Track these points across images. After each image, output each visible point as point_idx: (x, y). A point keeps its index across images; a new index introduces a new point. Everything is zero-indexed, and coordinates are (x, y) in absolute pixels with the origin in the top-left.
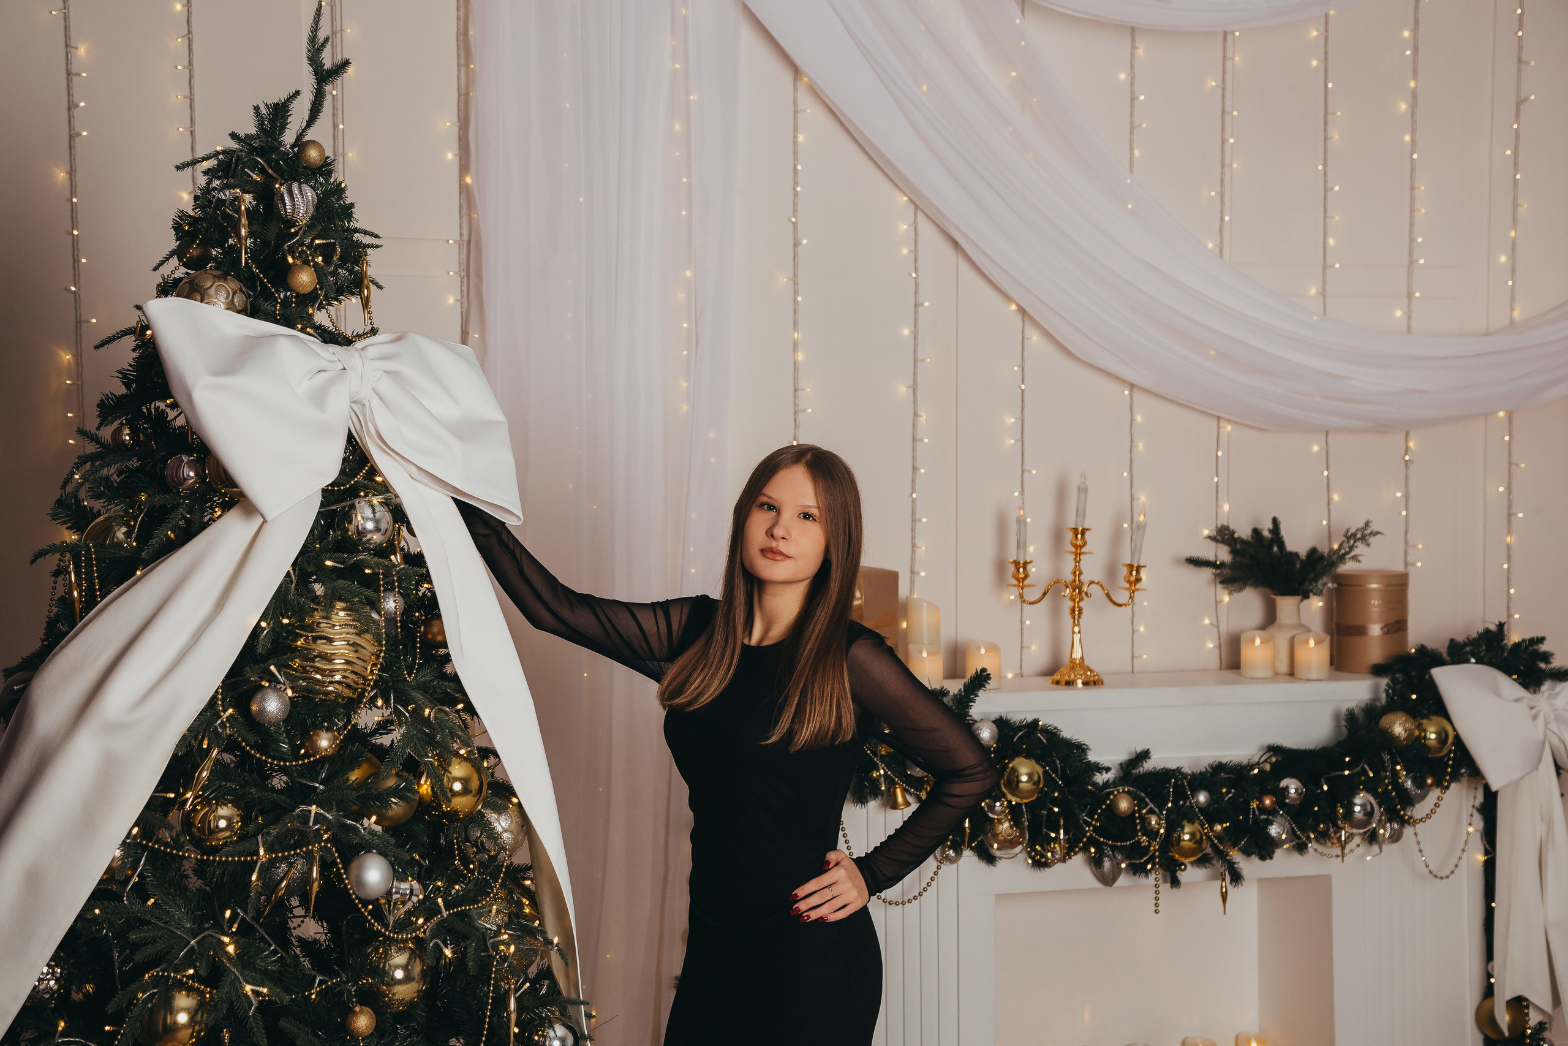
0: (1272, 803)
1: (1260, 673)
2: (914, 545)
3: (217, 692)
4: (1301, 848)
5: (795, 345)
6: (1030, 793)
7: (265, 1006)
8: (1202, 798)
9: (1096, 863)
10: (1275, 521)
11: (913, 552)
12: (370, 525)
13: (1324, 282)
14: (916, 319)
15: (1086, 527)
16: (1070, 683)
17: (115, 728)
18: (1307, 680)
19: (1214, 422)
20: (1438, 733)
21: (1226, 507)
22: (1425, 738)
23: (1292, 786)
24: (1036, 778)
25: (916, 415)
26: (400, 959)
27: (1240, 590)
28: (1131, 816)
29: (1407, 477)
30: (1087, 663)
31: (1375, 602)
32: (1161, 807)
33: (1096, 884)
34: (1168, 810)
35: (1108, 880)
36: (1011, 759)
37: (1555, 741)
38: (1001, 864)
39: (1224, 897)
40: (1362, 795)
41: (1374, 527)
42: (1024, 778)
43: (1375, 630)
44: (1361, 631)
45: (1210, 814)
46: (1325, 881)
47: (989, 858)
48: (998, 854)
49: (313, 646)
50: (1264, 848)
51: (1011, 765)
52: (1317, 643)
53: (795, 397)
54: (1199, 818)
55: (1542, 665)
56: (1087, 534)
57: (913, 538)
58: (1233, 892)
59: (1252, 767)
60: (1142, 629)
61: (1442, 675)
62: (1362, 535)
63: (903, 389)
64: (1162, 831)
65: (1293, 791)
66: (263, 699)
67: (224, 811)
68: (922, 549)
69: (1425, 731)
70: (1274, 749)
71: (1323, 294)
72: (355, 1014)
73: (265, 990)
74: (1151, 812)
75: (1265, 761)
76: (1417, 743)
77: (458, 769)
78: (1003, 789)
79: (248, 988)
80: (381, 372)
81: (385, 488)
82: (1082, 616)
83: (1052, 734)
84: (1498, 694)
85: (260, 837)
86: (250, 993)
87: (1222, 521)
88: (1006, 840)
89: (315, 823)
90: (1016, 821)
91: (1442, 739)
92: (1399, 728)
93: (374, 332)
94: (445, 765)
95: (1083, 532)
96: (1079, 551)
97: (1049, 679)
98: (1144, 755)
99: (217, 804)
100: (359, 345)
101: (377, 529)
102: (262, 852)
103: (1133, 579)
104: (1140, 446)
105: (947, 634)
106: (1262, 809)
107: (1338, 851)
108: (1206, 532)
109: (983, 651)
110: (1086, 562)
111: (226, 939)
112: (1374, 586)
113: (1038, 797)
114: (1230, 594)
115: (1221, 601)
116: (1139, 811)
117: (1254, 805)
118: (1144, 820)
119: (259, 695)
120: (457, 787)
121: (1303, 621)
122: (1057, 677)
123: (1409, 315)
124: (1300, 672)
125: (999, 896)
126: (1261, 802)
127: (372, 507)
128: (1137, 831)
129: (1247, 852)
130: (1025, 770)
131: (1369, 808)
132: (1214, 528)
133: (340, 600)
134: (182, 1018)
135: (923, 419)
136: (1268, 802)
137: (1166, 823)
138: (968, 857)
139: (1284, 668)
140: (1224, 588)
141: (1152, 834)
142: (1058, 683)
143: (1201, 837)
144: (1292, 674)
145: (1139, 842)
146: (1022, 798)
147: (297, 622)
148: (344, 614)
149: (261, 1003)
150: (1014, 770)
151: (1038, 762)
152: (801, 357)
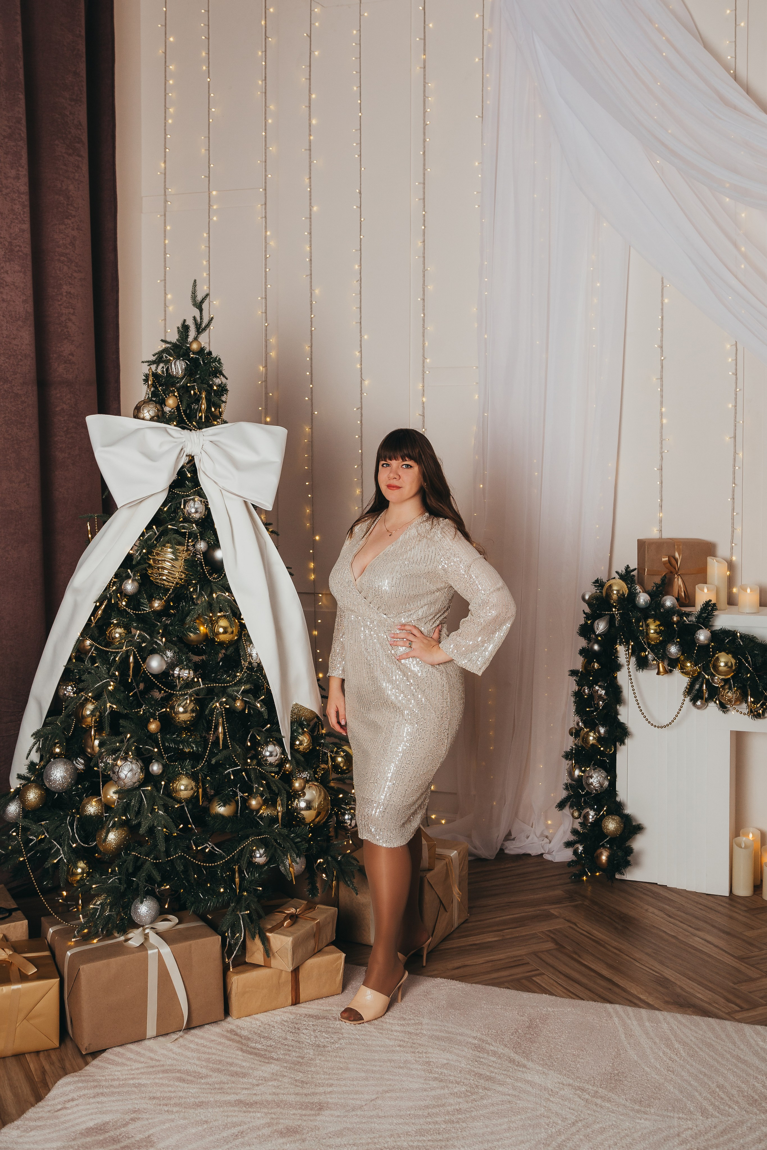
3: (111, 580)
5: (662, 414)
6: (728, 673)
7: (112, 712)
12: (193, 510)
24: (730, 664)
25: (735, 453)
36: (720, 652)
42: (722, 664)
47: (724, 709)
49: (156, 563)
51: (716, 656)
53: (661, 443)
57: (733, 524)
63: (728, 439)
66: (126, 584)
67: (118, 630)
68: (738, 530)
72: (152, 723)
73: (115, 706)
77: (223, 623)
78: (712, 669)
80: (208, 441)
81: (201, 494)
83: (749, 639)
86: (108, 707)
88: (728, 700)
94: (217, 620)
99: (116, 627)
101: (196, 512)
113: (734, 674)
119: (125, 582)
120: (221, 630)
127: (194, 502)
130: (724, 660)
133: (169, 543)
135: (741, 455)
146: (725, 675)
147: (150, 552)
148: (169, 550)
149: (112, 710)
150: (718, 658)
151: (733, 657)
152: (665, 421)
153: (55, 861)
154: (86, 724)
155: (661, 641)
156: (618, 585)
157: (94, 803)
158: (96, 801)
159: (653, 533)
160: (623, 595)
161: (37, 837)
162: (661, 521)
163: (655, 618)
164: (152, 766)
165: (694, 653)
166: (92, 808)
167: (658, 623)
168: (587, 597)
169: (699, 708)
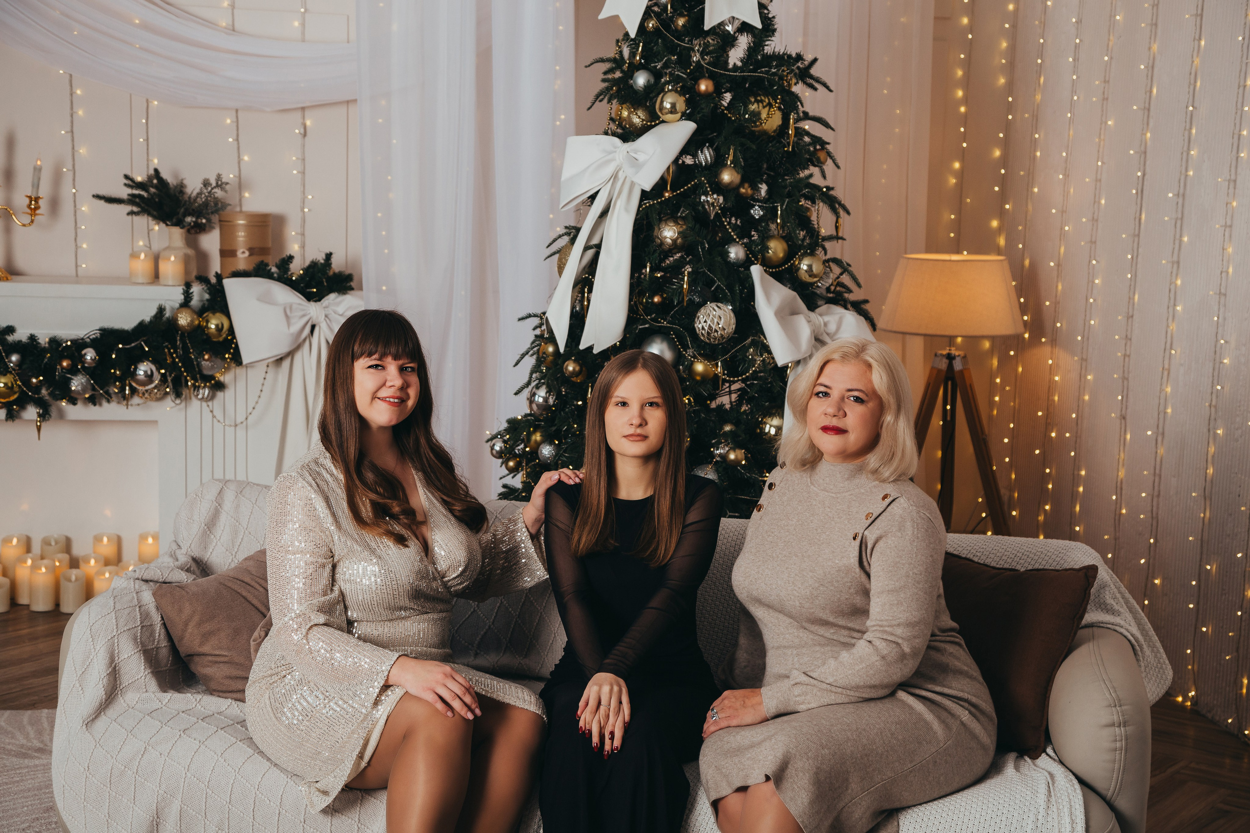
0: (71, 365)
1: (140, 281)
8: (13, 358)
18: (165, 285)
20: (217, 326)
21: (156, 161)
22: (207, 327)
23: (89, 355)
29: (302, 145)
31: (241, 234)
39: (39, 429)
40: (144, 364)
41: (226, 178)
43: (240, 253)
54: (10, 372)
58: (44, 427)
60: (85, 246)
61: (229, 284)
62: (222, 185)
65: (89, 358)
69: (207, 322)
71: (233, 6)
75: (88, 337)
76: (197, 332)
91: (219, 329)
92: (185, 319)
103: (33, 206)
104: (82, 113)
107: (124, 405)
112: (241, 222)
114: (157, 224)
115: (153, 230)
117: (59, 366)
123: (304, 25)
124: (161, 281)
126: (61, 364)
129: (56, 396)
131: (149, 373)
132: (146, 175)
136: (65, 364)
144: (158, 282)
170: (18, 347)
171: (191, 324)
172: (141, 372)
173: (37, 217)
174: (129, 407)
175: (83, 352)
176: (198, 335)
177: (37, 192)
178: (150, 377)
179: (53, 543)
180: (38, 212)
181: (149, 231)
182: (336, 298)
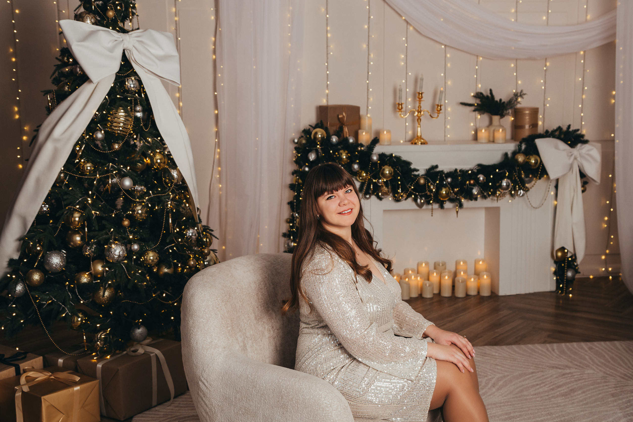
0: (473, 182)
1: (484, 141)
2: (368, 98)
3: (84, 131)
4: (484, 197)
5: (327, 31)
6: (388, 177)
7: (97, 217)
8: (449, 180)
9: (415, 200)
10: (491, 90)
11: (368, 100)
12: (132, 86)
13: (517, 7)
14: (369, 23)
15: (423, 92)
16: (415, 144)
17: (57, 140)
18: (497, 143)
19: (475, 57)
20: (535, 160)
21: (480, 86)
22: (530, 162)
23: (481, 177)
24: (391, 172)
25: (369, 54)
26: (139, 208)
27: (483, 114)
28: (424, 185)
29: (545, 75)
30: (422, 137)
31: (527, 118)
32: (435, 182)
33: (416, 207)
34: (437, 184)
35: (420, 206)
36: (384, 166)
37: (580, 164)
38: (384, 200)
39: (457, 212)
40: (506, 180)
41: (524, 92)
42: (387, 172)
43: (527, 127)
44: (522, 127)
45: (452, 185)
46: (497, 209)
47: (380, 199)
48: (383, 197)
49: (113, 120)
50: (472, 197)
51: (383, 168)
52: (485, 130)
53: (327, 48)
54: (447, 186)
55: (582, 139)
56: (423, 95)
57: (368, 95)
58: (460, 211)
59: (469, 171)
60: (448, 127)
61: (539, 142)
62: (521, 95)
63: (365, 46)
64: (434, 190)
65: (481, 179)
66: (97, 134)
67: (89, 165)
68: (371, 99)
69: (530, 160)
70: (479, 165)
71: (516, 11)
72: (124, 220)
73: (98, 213)
74: (431, 184)
75: (475, 169)
76: (526, 164)
77: (158, 156)
78: (380, 175)
79: (93, 212)
80: (135, 40)
82: (421, 121)
83: (398, 158)
84: (557, 148)
85: (98, 172)
87: (479, 91)
88: (384, 193)
89: (111, 168)
90: (387, 186)
91: (536, 163)
92: (521, 158)
93: (138, 29)
94: (154, 155)
95: (422, 94)
96: (420, 99)
97: (410, 143)
98: (437, 167)
99: (87, 163)
100: (130, 33)
101: (134, 87)
102: (98, 176)
103: (439, 109)
104: (449, 65)
105: (374, 128)
106: (470, 184)
107: (496, 198)
108: (472, 94)
109: (385, 132)
110: (422, 104)
111: (89, 199)
112: (527, 112)
113: (392, 178)
114: (480, 115)
115: (477, 118)
116: (428, 184)
117: (468, 182)
118: (429, 187)
119: (96, 133)
120: (158, 161)
121: (501, 124)
122: (412, 142)
123: (548, 18)
124: (495, 141)
125: (385, 211)
126: (470, 182)
127: (132, 80)
128: (426, 190)
129: (465, 198)
130: (387, 170)
131: (508, 184)
132: (475, 93)
133: (121, 106)
134: (77, 219)
135: (372, 56)
136: (472, 182)
137: (436, 187)
138: (373, 198)
139: (491, 139)
140: (478, 113)
141: (431, 191)
142: (412, 143)
143: (448, 192)
144: (493, 142)
145: (427, 194)
146: (387, 178)
147: (108, 113)
148: (122, 111)
149: (96, 216)
150: (384, 170)
151: (392, 167)
152: (329, 35)
153: (64, 315)
154: (74, 226)
155: (348, 163)
156: (320, 131)
157: (86, 276)
158: (87, 275)
159: (324, 102)
160: (324, 137)
161: (47, 302)
162: (327, 95)
163: (344, 149)
164: (133, 247)
165: (369, 167)
166: (85, 279)
167: (346, 152)
168: (296, 141)
169: (368, 199)
170: (449, 174)
171: (524, 161)
172: (504, 184)
173: (440, 114)
174: (499, 201)
175: (479, 176)
176: (526, 166)
177: (441, 103)
178: (508, 186)
179: (441, 265)
180: (441, 112)
181: (476, 118)
182: (581, 146)
